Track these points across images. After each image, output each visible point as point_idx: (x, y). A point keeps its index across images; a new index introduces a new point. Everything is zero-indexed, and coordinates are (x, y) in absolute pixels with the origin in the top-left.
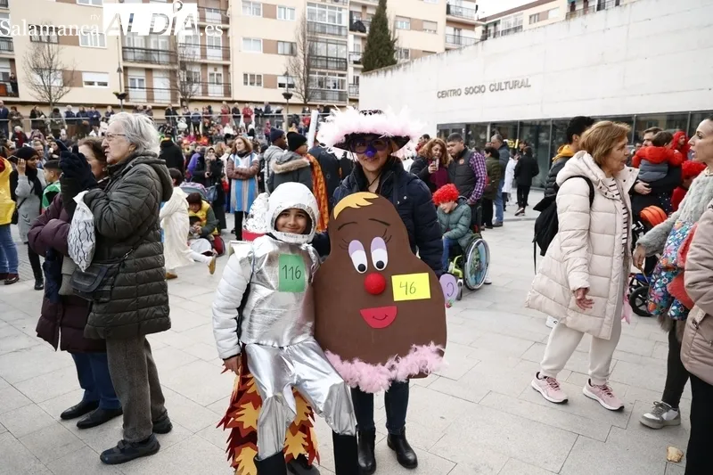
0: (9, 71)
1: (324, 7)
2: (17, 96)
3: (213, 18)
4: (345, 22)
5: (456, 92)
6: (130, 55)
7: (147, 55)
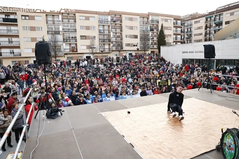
0: (75, 46)
1: (144, 26)
2: (77, 52)
3: (118, 30)
4: (149, 29)
5: (187, 52)
6: (100, 41)
7: (104, 41)
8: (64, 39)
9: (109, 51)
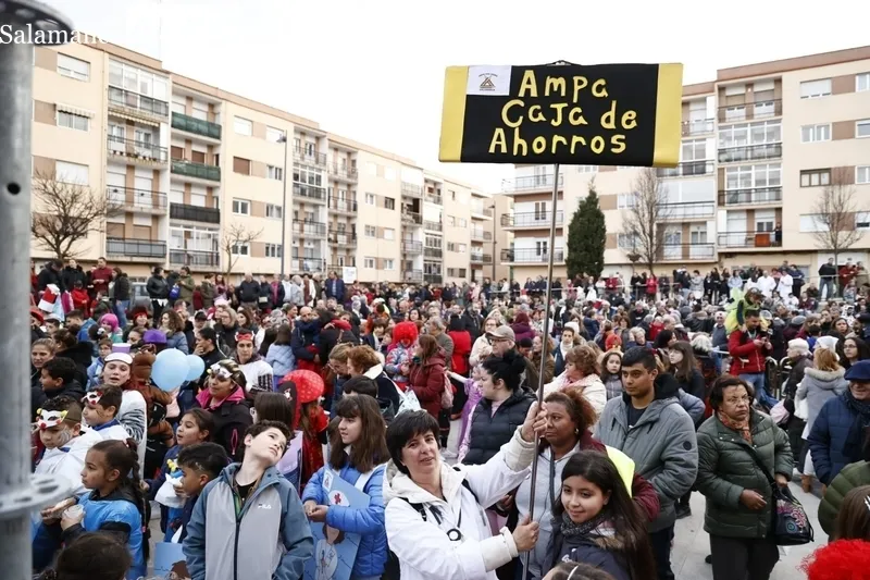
0: (773, 221)
2: (781, 245)
8: (721, 194)
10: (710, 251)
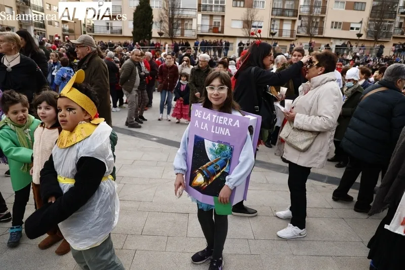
0: (220, 21)
2: (223, 33)
6: (275, 13)
7: (283, 12)
8: (200, 5)
9: (292, 36)
10: (194, 34)
